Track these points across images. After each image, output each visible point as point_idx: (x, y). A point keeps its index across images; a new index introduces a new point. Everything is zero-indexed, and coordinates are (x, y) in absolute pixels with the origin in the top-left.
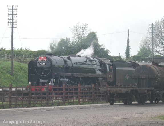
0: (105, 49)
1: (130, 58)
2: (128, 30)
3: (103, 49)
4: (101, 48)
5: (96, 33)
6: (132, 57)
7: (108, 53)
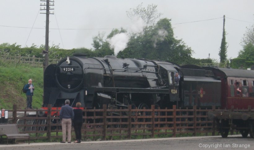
0: (185, 47)
1: (228, 62)
2: (224, 16)
3: (182, 47)
4: (178, 45)
5: (170, 20)
6: (231, 60)
7: (190, 53)
